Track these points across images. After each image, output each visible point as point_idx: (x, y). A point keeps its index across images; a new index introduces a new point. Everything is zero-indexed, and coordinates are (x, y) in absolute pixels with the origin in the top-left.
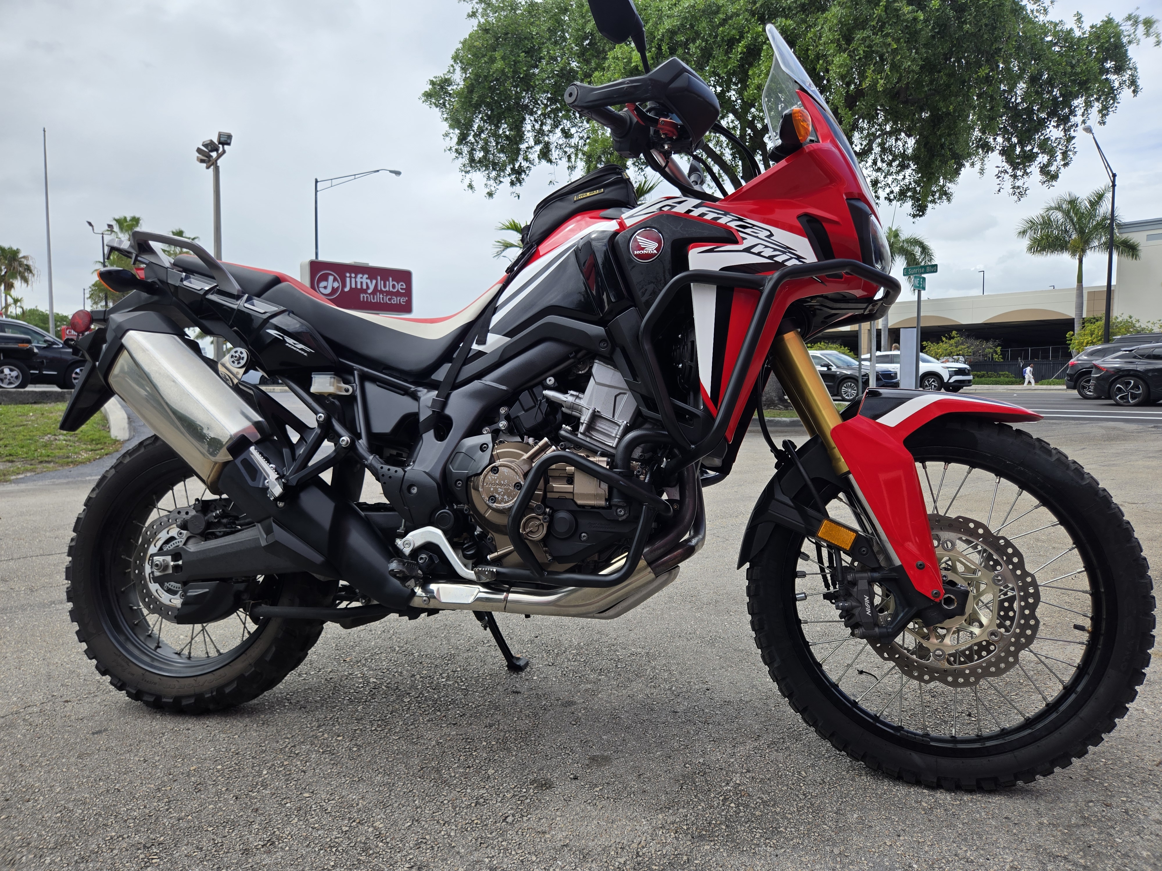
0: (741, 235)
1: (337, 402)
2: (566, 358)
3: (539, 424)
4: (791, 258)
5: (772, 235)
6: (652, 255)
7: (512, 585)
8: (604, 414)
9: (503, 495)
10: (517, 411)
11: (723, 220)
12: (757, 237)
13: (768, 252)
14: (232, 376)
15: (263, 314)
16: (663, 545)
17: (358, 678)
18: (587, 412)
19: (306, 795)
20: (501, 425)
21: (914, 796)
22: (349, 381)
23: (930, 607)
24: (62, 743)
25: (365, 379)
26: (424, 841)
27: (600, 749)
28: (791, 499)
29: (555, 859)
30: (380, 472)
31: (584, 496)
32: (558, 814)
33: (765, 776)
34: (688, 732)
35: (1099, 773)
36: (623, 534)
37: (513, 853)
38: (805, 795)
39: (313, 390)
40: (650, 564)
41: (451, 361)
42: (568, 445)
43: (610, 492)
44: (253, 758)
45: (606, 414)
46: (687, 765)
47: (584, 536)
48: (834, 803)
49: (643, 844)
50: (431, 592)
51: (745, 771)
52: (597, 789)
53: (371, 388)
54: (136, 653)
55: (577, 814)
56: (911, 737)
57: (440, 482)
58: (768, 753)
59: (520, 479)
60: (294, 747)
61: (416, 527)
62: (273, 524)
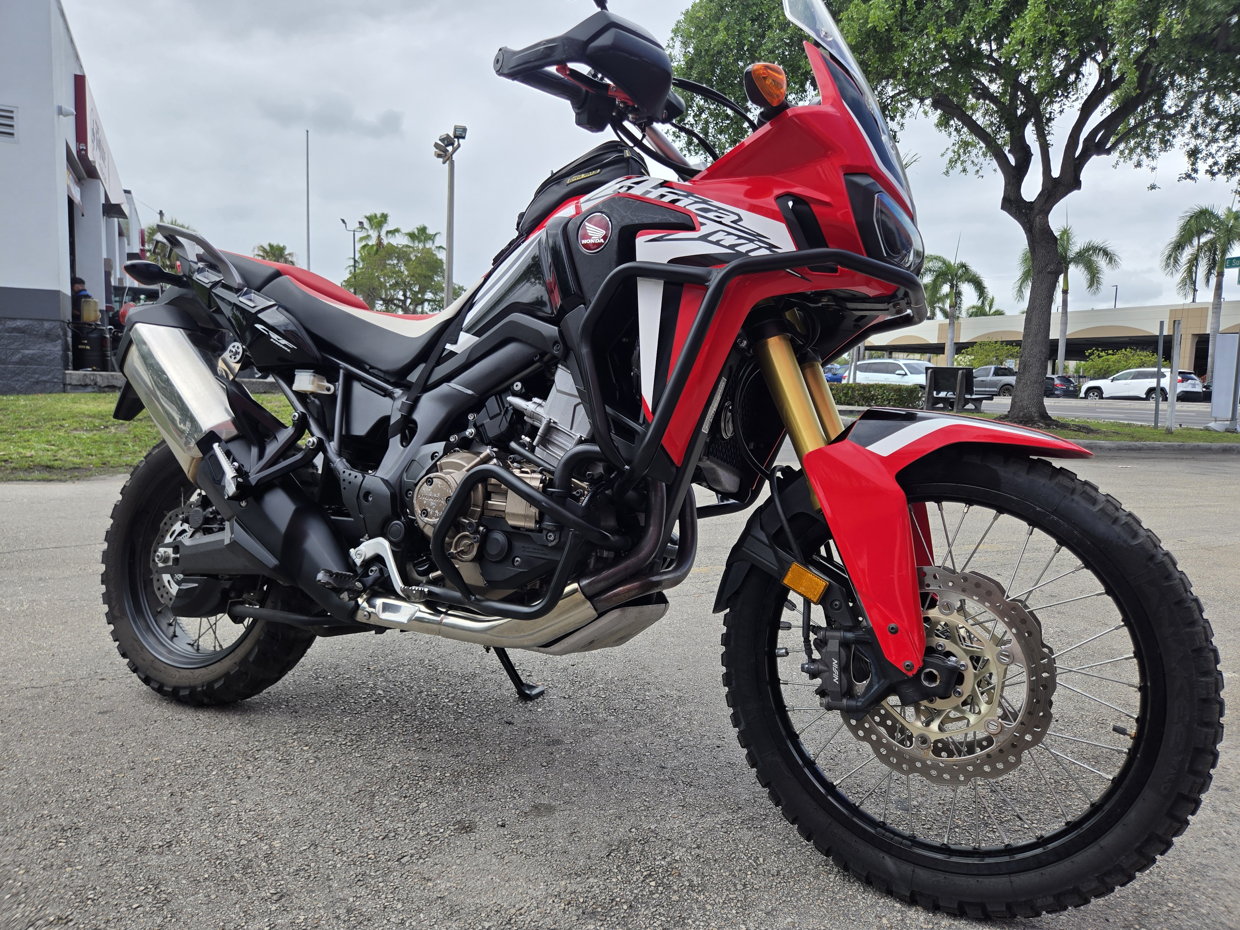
0: (700, 220)
1: (317, 402)
2: (531, 363)
3: (502, 434)
4: (761, 247)
5: (740, 219)
6: (600, 244)
7: (451, 608)
8: (560, 426)
9: (435, 510)
10: (482, 418)
11: (684, 203)
12: (720, 223)
13: (731, 240)
14: (229, 372)
15: (254, 307)
16: (606, 579)
17: (367, 688)
18: (544, 422)
19: (234, 802)
20: (467, 433)
21: (879, 909)
22: (332, 380)
23: (904, 682)
24: (68, 719)
25: (350, 378)
26: (307, 868)
27: (551, 797)
28: (767, 536)
29: (420, 911)
30: (342, 476)
31: (515, 516)
32: (458, 862)
33: (714, 856)
34: (661, 792)
35: (1153, 920)
36: (557, 562)
37: (383, 896)
38: (745, 885)
39: (295, 387)
40: (590, 598)
41: (425, 362)
42: (518, 458)
43: (541, 515)
44: (215, 757)
45: (564, 426)
46: (633, 830)
47: (517, 561)
48: (773, 901)
49: (522, 911)
50: (374, 607)
51: (694, 846)
52: (517, 841)
53: (357, 388)
54: (152, 640)
55: (477, 865)
56: (888, 837)
57: (397, 491)
58: (737, 830)
59: (452, 493)
60: (258, 751)
61: (370, 538)
62: (235, 523)
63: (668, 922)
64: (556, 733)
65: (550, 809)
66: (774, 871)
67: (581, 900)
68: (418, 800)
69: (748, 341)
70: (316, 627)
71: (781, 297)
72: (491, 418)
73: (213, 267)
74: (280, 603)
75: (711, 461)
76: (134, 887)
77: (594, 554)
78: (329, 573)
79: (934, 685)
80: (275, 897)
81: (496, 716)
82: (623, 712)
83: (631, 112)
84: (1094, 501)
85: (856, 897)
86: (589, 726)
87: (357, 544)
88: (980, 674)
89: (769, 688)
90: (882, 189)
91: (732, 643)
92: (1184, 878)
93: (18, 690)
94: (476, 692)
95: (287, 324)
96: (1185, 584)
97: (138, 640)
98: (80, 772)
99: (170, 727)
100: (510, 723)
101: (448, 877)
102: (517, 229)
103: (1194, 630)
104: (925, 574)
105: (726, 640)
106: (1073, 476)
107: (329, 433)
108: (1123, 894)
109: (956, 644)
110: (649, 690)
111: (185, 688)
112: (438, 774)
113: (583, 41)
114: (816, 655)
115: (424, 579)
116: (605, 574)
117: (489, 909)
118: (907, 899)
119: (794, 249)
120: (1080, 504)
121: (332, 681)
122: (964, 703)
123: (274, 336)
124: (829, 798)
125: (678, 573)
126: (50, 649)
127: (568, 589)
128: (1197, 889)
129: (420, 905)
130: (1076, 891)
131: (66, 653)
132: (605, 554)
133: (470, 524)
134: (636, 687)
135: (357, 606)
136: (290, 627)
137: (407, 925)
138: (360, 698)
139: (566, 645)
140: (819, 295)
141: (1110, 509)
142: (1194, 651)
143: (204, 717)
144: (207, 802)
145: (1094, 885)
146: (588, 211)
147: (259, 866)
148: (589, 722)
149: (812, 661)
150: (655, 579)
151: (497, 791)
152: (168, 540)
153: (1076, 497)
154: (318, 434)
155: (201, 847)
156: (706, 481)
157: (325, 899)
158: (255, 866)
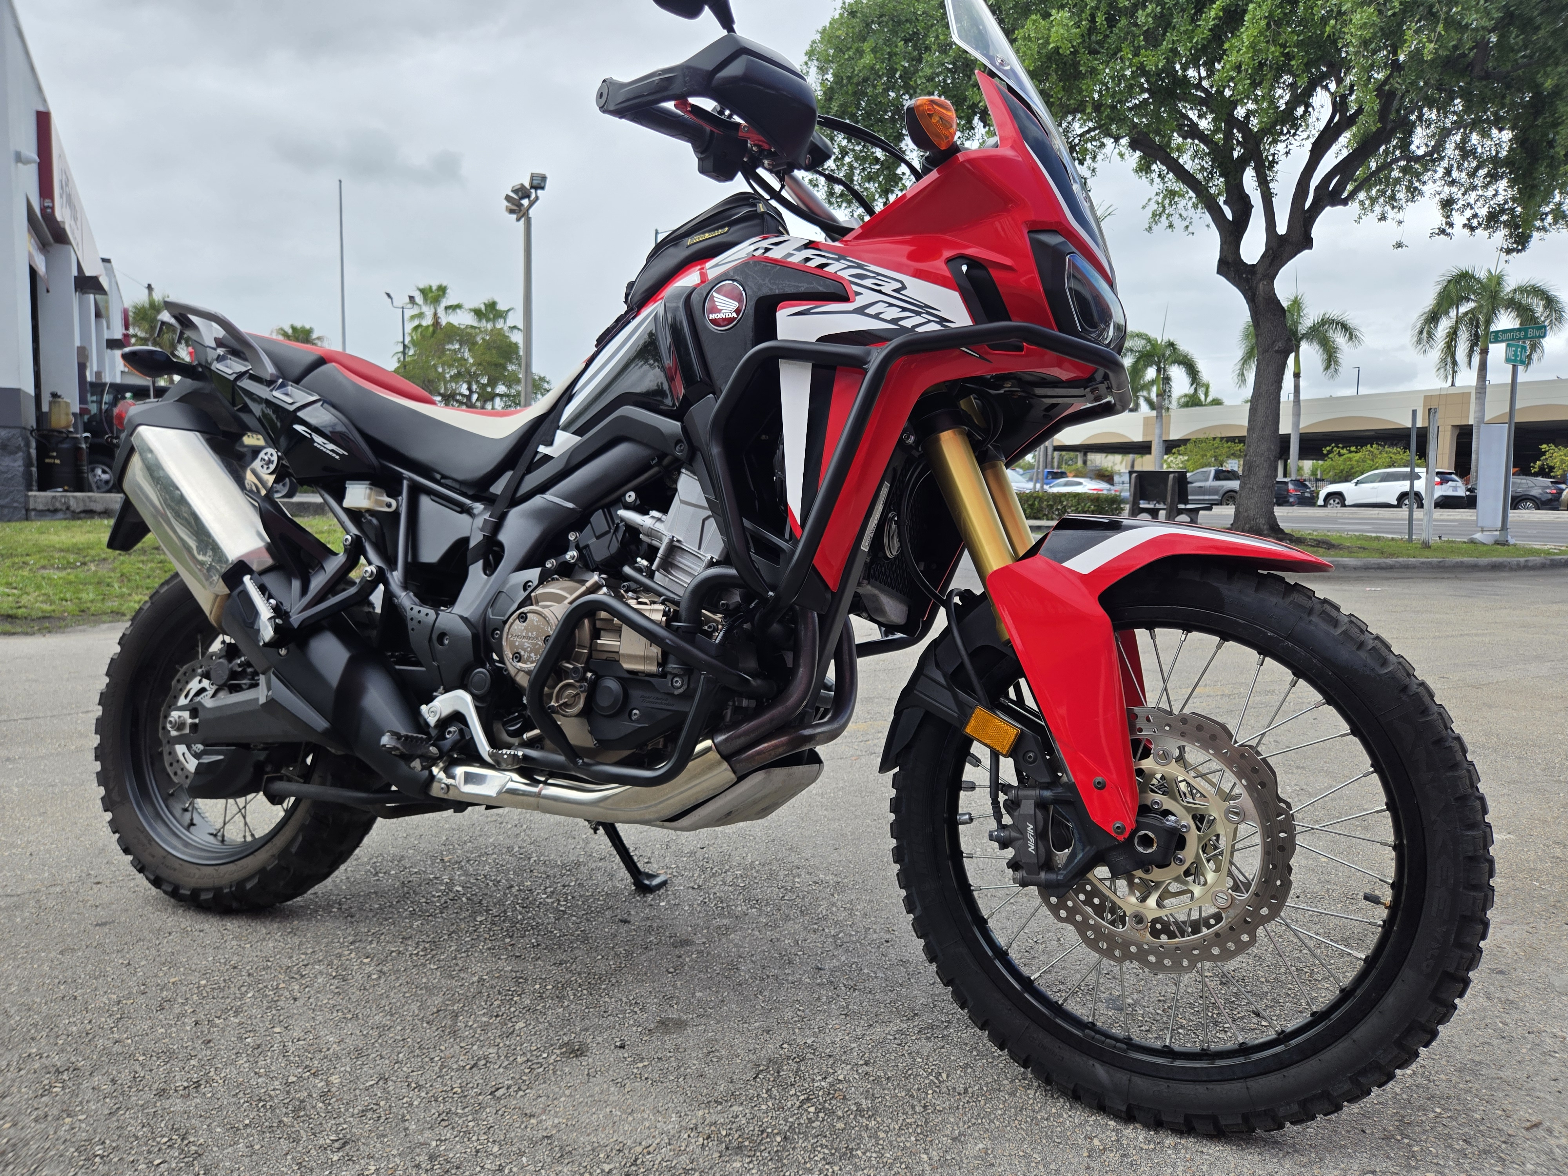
0: (856, 288)
1: (375, 521)
2: (647, 467)
3: (612, 557)
4: (929, 321)
5: (904, 287)
6: (731, 320)
7: (552, 775)
8: (686, 546)
9: (530, 652)
10: (587, 537)
11: (834, 268)
12: (880, 292)
13: (894, 313)
14: (260, 486)
15: (292, 404)
16: (746, 733)
17: (441, 884)
18: (666, 541)
19: (277, 1030)
20: (568, 557)
21: (1089, 1128)
22: (394, 493)
23: (1114, 848)
24: (55, 934)
25: (416, 491)
26: (375, 1107)
27: (681, 1010)
28: (945, 676)
29: (522, 1154)
30: (409, 614)
31: (631, 658)
32: (567, 1092)
33: (886, 1073)
34: (819, 999)
35: (1417, 1129)
36: (686, 714)
37: (474, 1138)
38: (925, 1107)
39: (346, 504)
40: (727, 757)
41: (513, 469)
42: (634, 586)
43: (665, 655)
44: (249, 975)
45: (690, 545)
46: (785, 1046)
47: (635, 714)
48: (961, 1124)
49: (651, 1149)
50: (453, 777)
51: (862, 1062)
52: (640, 1065)
53: (426, 502)
54: (162, 829)
55: (591, 1096)
56: (1098, 1041)
57: (481, 630)
58: (913, 1041)
59: (551, 631)
60: (305, 966)
61: (446, 691)
62: (273, 677)
63: (833, 1154)
64: (683, 932)
65: (680, 1025)
66: (961, 1088)
67: (724, 1133)
68: (513, 1020)
69: (916, 436)
70: (378, 806)
71: (955, 382)
72: (598, 538)
73: (236, 353)
74: (329, 777)
75: (872, 586)
76: (154, 1139)
77: (730, 703)
78: (396, 735)
79: (1150, 851)
80: (337, 1145)
81: (608, 914)
82: (767, 904)
83: (766, 158)
84: (1335, 623)
85: (1061, 1116)
86: (726, 921)
87: (429, 699)
88: (1205, 835)
89: (950, 863)
90: (1074, 250)
91: (904, 809)
92: (1454, 1079)
94: (581, 885)
95: (335, 425)
96: (1444, 720)
97: (144, 831)
98: (75, 998)
99: (189, 940)
100: (625, 921)
101: (556, 1112)
102: (626, 302)
103: (1456, 774)
104: (1136, 716)
105: (896, 806)
106: (1310, 594)
107: (391, 562)
108: (1381, 1100)
109: (1176, 800)
110: (799, 876)
111: (207, 890)
112: (537, 986)
113: (707, 71)
114: (1007, 820)
115: (516, 741)
116: (745, 727)
117: (608, 1149)
118: (1123, 1115)
119: (969, 322)
120: (1318, 626)
121: (396, 876)
122: (1187, 873)
123: (318, 439)
124: (1027, 996)
125: (835, 725)
126: (26, 847)
127: (699, 747)
128: (1469, 1091)
129: (522, 1147)
130: (1326, 1096)
131: (48, 851)
132: (745, 703)
133: (575, 670)
134: (782, 873)
135: (432, 777)
136: (343, 807)
137: (507, 1171)
138: (434, 896)
139: (697, 817)
140: (1001, 379)
141: (1354, 631)
142: (1457, 799)
143: (232, 926)
144: (243, 1031)
145: (1347, 1086)
146: (716, 278)
147: (314, 1107)
148: (725, 917)
149: (1002, 827)
150: (807, 732)
151: (612, 1004)
152: (182, 701)
153: (1314, 619)
154: (376, 561)
155: (238, 1087)
156: (866, 610)
157: (401, 1144)
158: (308, 1107)
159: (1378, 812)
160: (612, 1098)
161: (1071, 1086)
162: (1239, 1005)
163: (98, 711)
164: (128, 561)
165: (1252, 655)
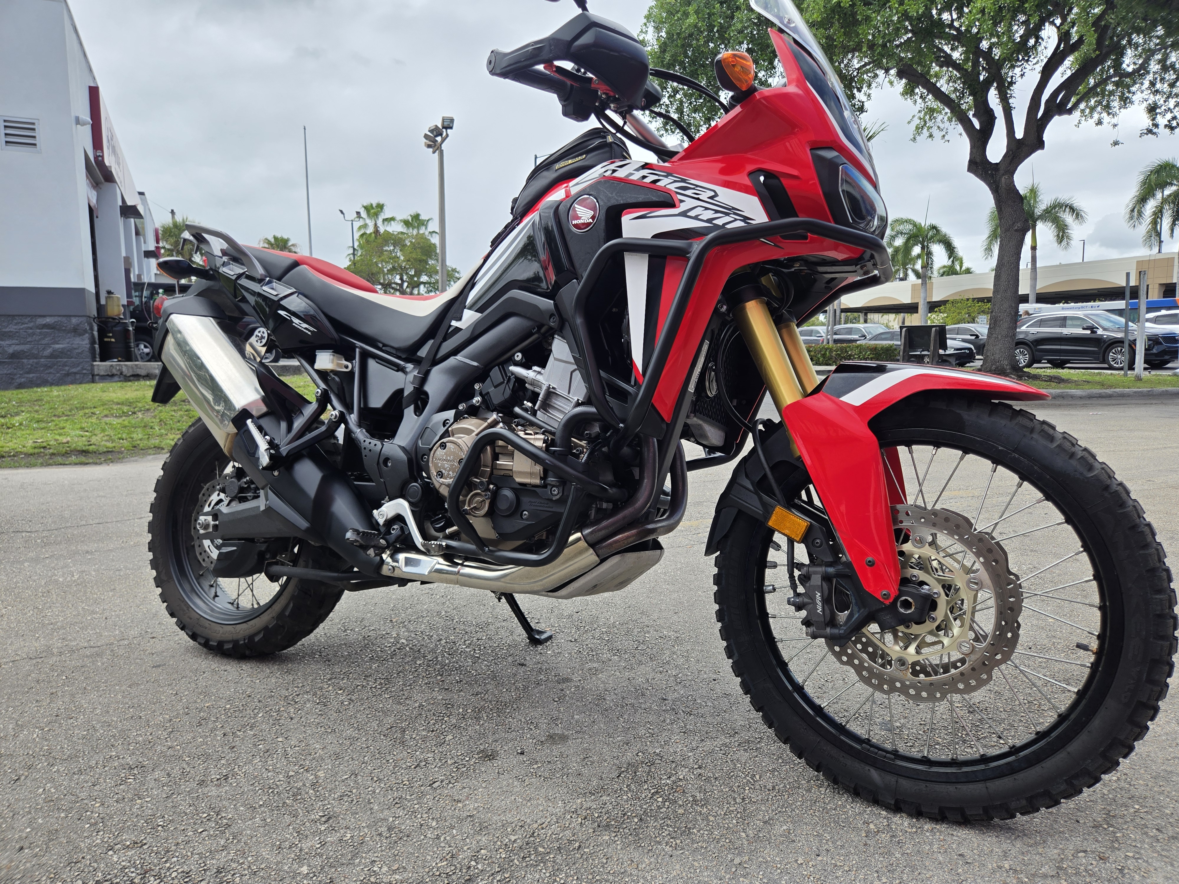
0: (680, 197)
1: (337, 379)
2: (529, 335)
3: (506, 401)
4: (736, 220)
5: (716, 195)
6: (588, 224)
7: (467, 559)
8: (559, 391)
9: (449, 471)
10: (488, 387)
11: (664, 182)
12: (698, 199)
13: (709, 215)
14: (256, 355)
15: (276, 295)
16: (605, 527)
17: (391, 638)
18: (544, 388)
19: (280, 739)
20: (474, 401)
21: (867, 816)
22: (350, 358)
23: (882, 610)
24: (125, 673)
25: (365, 356)
26: (349, 794)
27: (564, 728)
28: (752, 484)
29: (452, 827)
30: (363, 445)
31: (522, 474)
32: (484, 785)
33: (714, 775)
34: (664, 721)
35: (1120, 820)
36: (562, 514)
37: (419, 816)
38: (743, 799)
39: (317, 366)
40: (592, 545)
41: (433, 338)
42: (522, 421)
43: (546, 471)
44: (259, 701)
45: (562, 391)
46: (640, 754)
47: (525, 514)
48: (770, 812)
49: (544, 826)
50: (397, 562)
51: (696, 766)
52: (535, 766)
53: (372, 364)
54: (196, 600)
55: (500, 788)
56: (873, 752)
57: (413, 456)
58: (734, 752)
59: (464, 455)
60: (298, 695)
61: (391, 499)
62: (269, 491)
63: (676, 832)
64: (565, 672)
65: (564, 738)
66: (770, 787)
67: (596, 815)
68: (444, 734)
69: (728, 306)
70: (345, 582)
71: (757, 264)
72: (495, 387)
73: (235, 260)
74: (311, 562)
75: (698, 418)
77: (594, 506)
78: (356, 531)
79: (909, 612)
80: (323, 819)
81: (510, 659)
82: (626, 653)
83: (612, 102)
84: (1052, 439)
85: (845, 807)
86: (595, 665)
87: (379, 506)
88: (952, 600)
89: (759, 622)
90: (846, 161)
91: (724, 582)
92: (1150, 784)
93: (78, 650)
94: (490, 639)
95: (307, 309)
96: (1138, 511)
97: (184, 601)
98: (140, 718)
99: (217, 677)
100: (523, 665)
101: (476, 799)
102: (512, 213)
103: (1147, 552)
104: (898, 512)
105: (718, 580)
106: (1032, 417)
107: (349, 408)
108: (1092, 799)
109: (929, 574)
110: (648, 632)
111: (228, 642)
112: (461, 710)
113: (567, 41)
114: (801, 589)
115: (440, 535)
116: (604, 523)
117: (514, 825)
118: (892, 807)
119: (766, 220)
120: (1038, 442)
121: (359, 633)
122: (939, 628)
123: (296, 321)
124: (818, 719)
125: (671, 521)
126: (103, 613)
127: (572, 538)
128: (1161, 793)
129: (452, 822)
130: (1046, 793)
131: (118, 616)
132: (605, 505)
133: (481, 483)
134: (636, 630)
135: (382, 561)
136: (321, 583)
137: (442, 839)
138: (386, 646)
139: (572, 589)
140: (792, 261)
141: (1067, 445)
142: (1148, 571)
143: (246, 667)
144: (256, 740)
145: (1063, 787)
146: (577, 194)
147: (307, 793)
148: (595, 662)
150: (651, 526)
151: (514, 723)
152: (207, 509)
153: (1035, 436)
154: (339, 407)
155: (254, 779)
156: (693, 436)
157: (368, 819)
158: (303, 793)
159: (1087, 581)
160: (515, 790)
161: (853, 786)
162: (983, 728)
163: (150, 517)
164: (165, 411)
165: (987, 464)
